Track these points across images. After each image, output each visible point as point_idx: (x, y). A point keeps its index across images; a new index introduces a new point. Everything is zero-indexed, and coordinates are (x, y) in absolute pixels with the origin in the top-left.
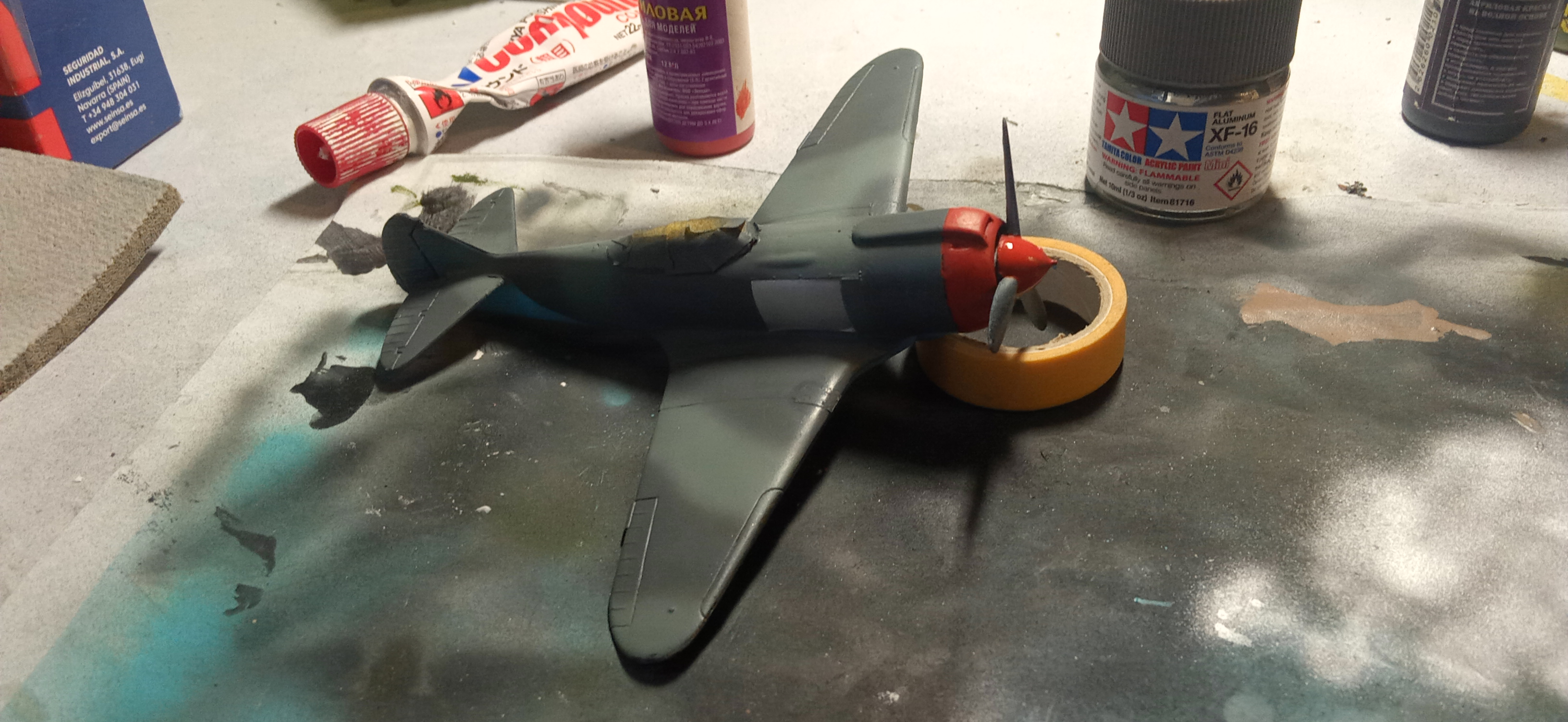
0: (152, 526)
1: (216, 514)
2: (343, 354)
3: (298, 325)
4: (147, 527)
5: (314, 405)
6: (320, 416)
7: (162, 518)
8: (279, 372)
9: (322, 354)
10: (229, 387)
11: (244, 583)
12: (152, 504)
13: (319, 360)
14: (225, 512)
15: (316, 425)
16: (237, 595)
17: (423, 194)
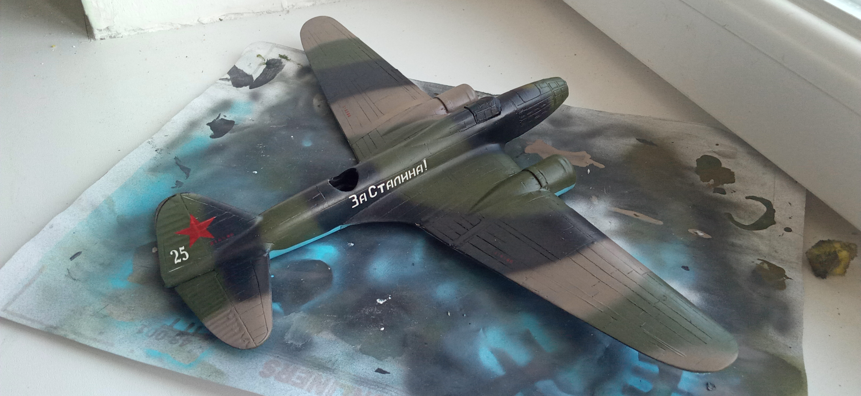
0: (155, 158)
1: (175, 159)
2: (226, 115)
3: (214, 103)
4: (153, 158)
5: (212, 130)
6: (213, 134)
7: (158, 157)
8: (204, 118)
9: (219, 114)
10: (187, 120)
11: (179, 180)
12: (156, 152)
13: (218, 116)
14: (178, 159)
15: (212, 137)
16: (176, 183)
17: (267, 60)
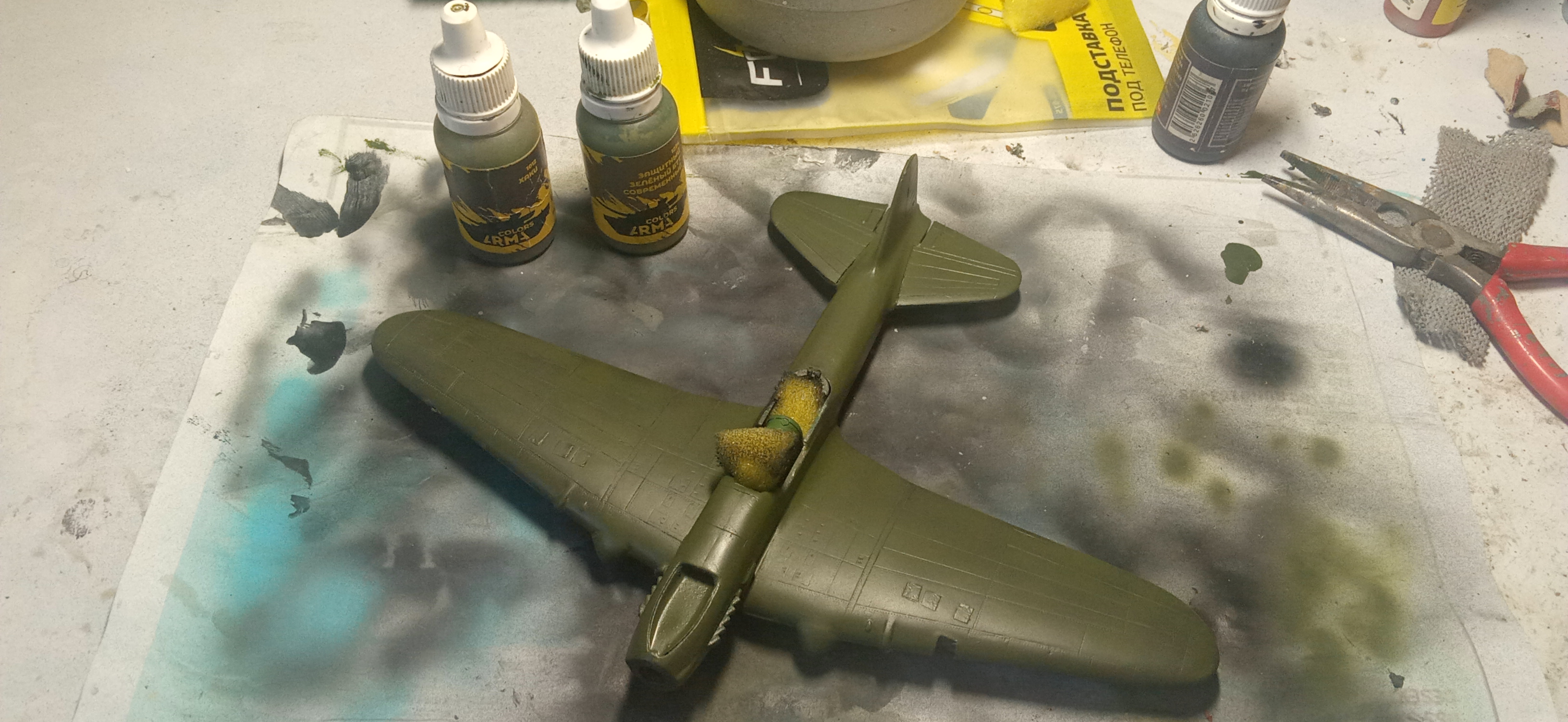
0: (222, 457)
1: (263, 445)
2: (317, 310)
3: (278, 286)
4: (219, 458)
5: (306, 355)
6: (312, 363)
7: (226, 450)
8: (274, 327)
9: (302, 311)
11: (295, 494)
12: (216, 440)
13: (301, 315)
14: (269, 443)
15: (312, 370)
16: (293, 503)
17: (346, 159)
